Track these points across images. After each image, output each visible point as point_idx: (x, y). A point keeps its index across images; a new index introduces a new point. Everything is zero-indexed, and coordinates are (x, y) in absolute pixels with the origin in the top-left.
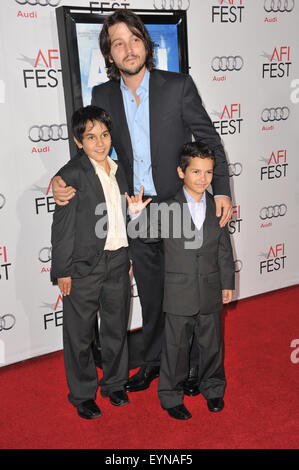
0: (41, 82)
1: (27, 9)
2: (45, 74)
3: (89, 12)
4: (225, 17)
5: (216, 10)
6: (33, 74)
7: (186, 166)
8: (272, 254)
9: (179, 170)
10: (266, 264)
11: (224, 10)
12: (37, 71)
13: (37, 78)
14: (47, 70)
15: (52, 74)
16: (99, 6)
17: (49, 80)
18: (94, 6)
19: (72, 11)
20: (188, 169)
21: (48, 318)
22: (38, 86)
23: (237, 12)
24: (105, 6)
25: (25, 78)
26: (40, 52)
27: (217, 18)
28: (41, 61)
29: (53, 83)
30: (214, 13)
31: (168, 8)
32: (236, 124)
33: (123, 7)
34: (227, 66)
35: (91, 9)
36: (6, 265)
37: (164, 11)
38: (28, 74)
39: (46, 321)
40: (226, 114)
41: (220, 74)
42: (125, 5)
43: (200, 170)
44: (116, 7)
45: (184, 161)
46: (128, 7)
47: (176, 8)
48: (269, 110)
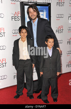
0: (16, 19)
1: (13, 2)
2: (17, 17)
3: (28, 3)
4: (60, 5)
5: (58, 3)
6: (14, 17)
7: (47, 41)
8: (69, 63)
9: (46, 42)
10: (68, 65)
11: (60, 3)
12: (15, 17)
13: (15, 18)
14: (17, 16)
15: (18, 17)
16: (30, 2)
17: (17, 19)
18: (29, 2)
19: (24, 3)
20: (48, 42)
21: (15, 76)
22: (15, 20)
23: (63, 4)
24: (31, 2)
25: (12, 18)
26: (16, 12)
27: (58, 5)
28: (16, 14)
29: (18, 20)
30: (57, 4)
31: (46, 2)
32: (62, 31)
33: (36, 2)
34: (60, 17)
35: (28, 2)
36: (5, 63)
37: (45, 3)
38: (13, 17)
39: (14, 77)
40: (59, 28)
41: (58, 18)
42: (36, 1)
43: (51, 42)
44: (34, 2)
45: (47, 40)
46: (37, 2)
47: (48, 2)
48: (70, 27)
